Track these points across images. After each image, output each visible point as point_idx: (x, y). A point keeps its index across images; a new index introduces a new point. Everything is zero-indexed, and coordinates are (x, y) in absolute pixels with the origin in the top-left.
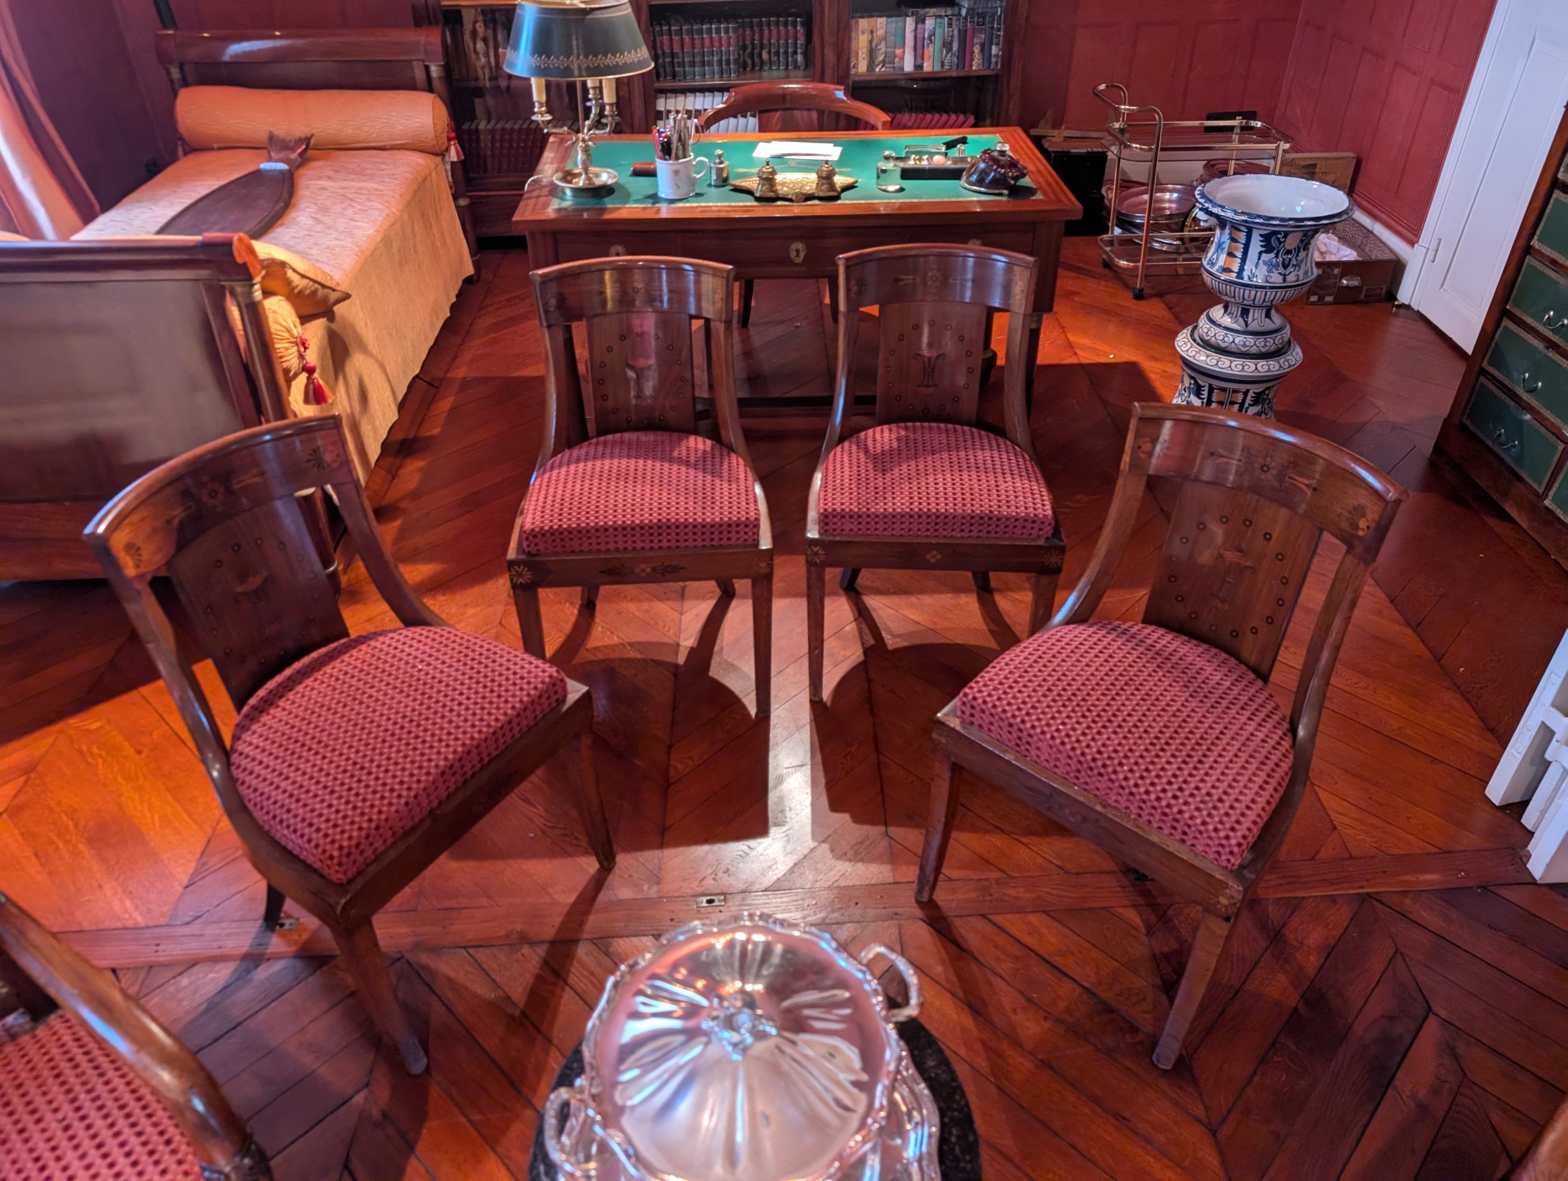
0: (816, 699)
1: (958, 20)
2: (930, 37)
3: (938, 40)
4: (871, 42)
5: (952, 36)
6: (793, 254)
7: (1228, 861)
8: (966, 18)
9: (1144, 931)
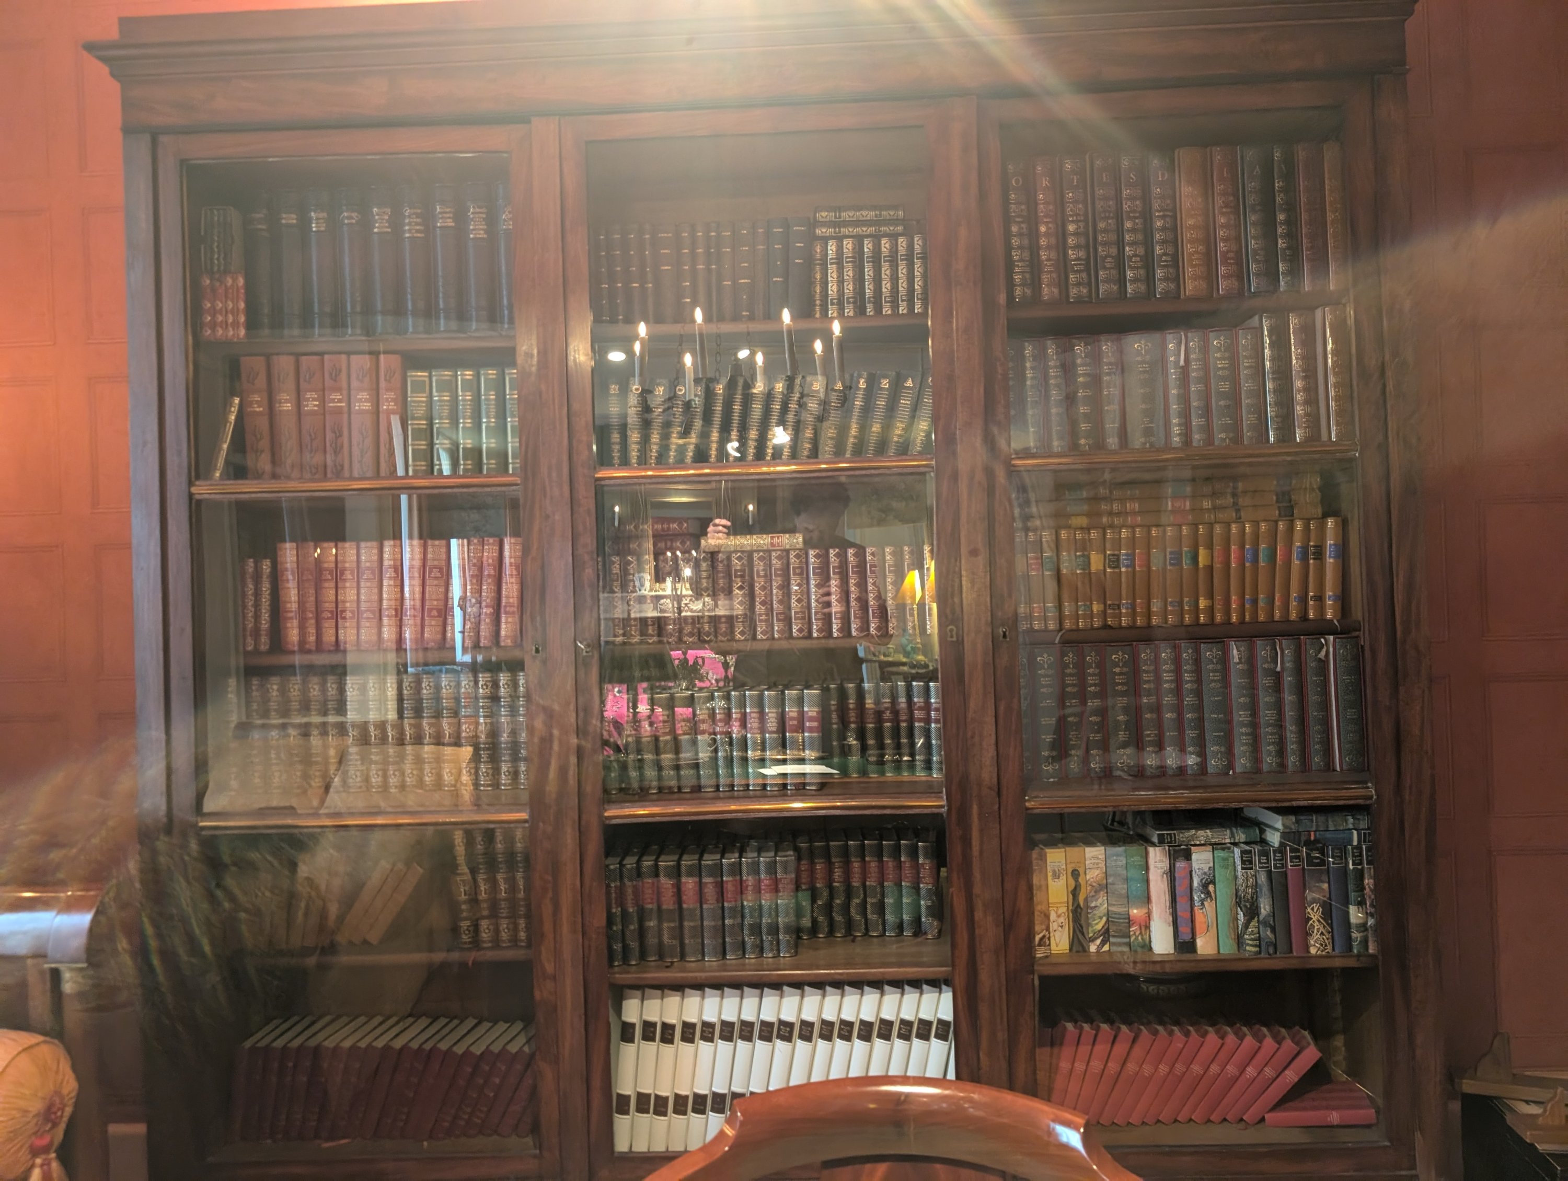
1: (1265, 854)
2: (1205, 886)
3: (1223, 891)
4: (1075, 893)
5: (1256, 886)
8: (1281, 849)
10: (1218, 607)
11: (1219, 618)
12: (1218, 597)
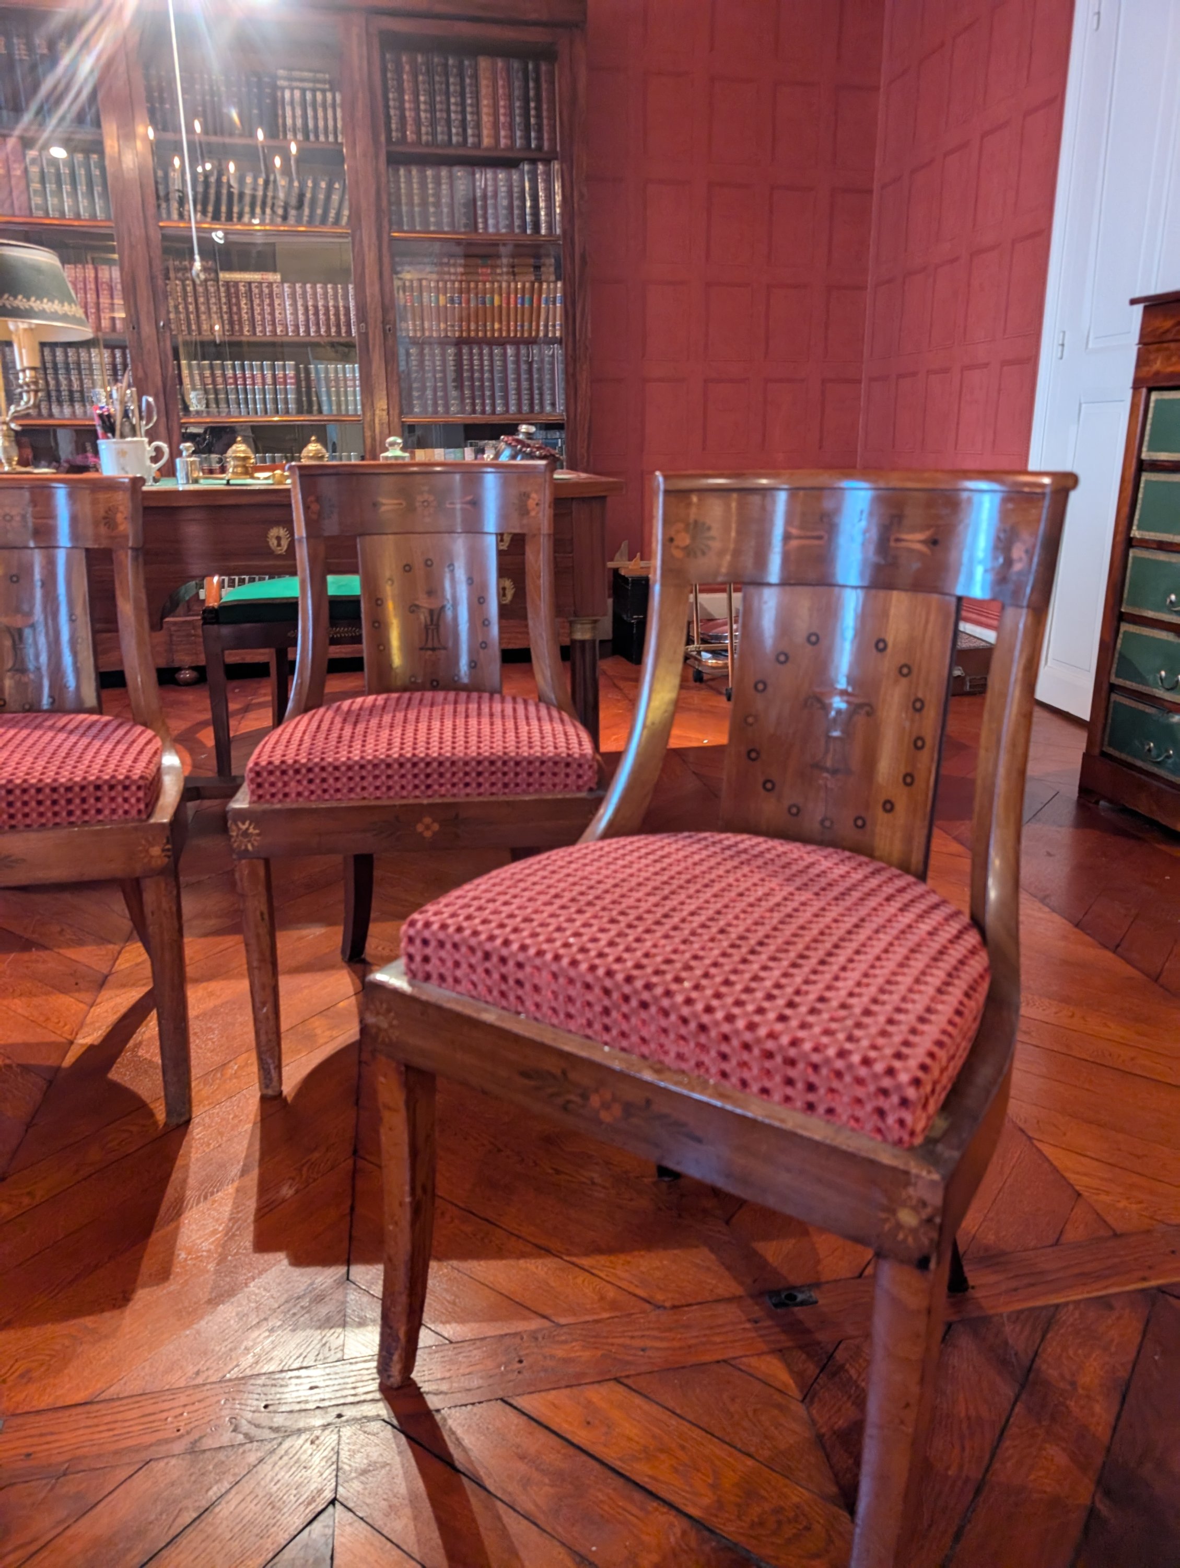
0: (270, 1092)
6: (273, 543)
7: (901, 1122)
9: (794, 1391)
10: (504, 328)
11: (504, 334)
12: (504, 323)
